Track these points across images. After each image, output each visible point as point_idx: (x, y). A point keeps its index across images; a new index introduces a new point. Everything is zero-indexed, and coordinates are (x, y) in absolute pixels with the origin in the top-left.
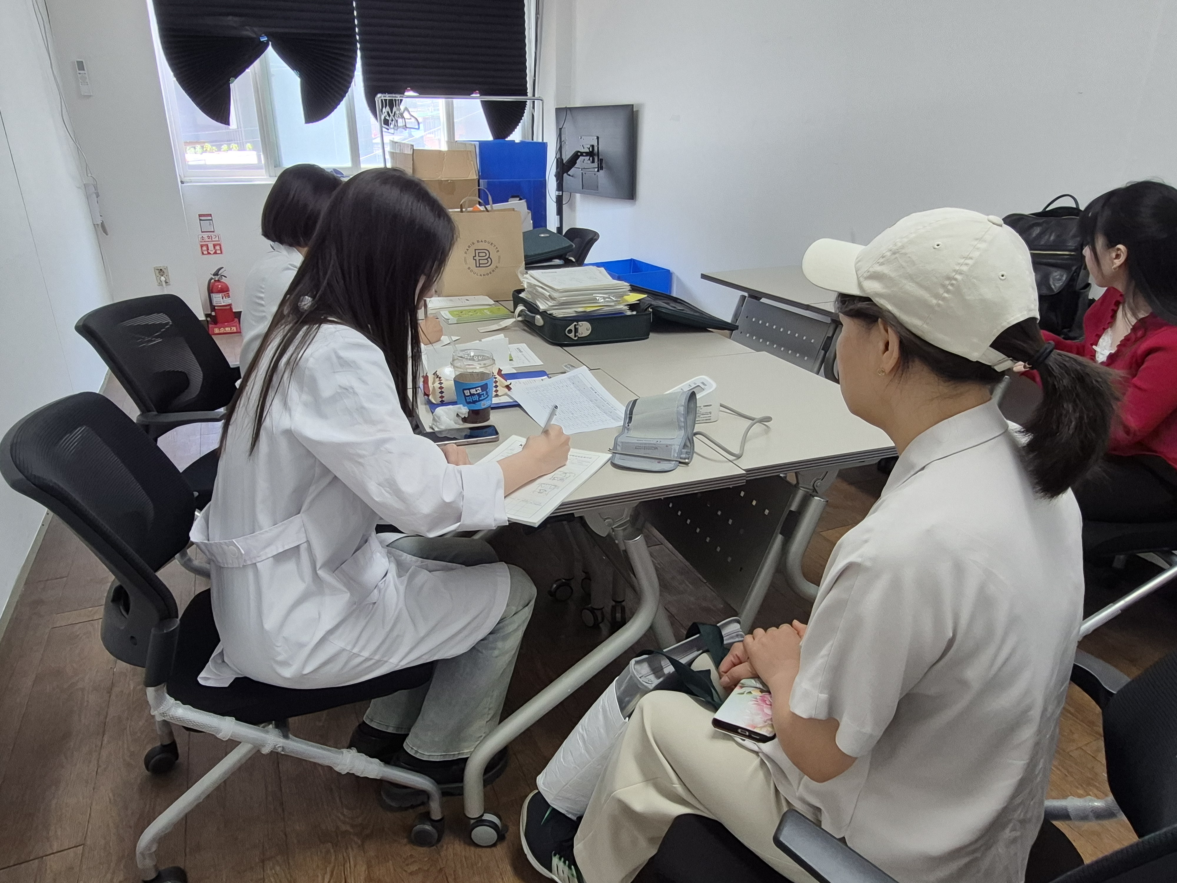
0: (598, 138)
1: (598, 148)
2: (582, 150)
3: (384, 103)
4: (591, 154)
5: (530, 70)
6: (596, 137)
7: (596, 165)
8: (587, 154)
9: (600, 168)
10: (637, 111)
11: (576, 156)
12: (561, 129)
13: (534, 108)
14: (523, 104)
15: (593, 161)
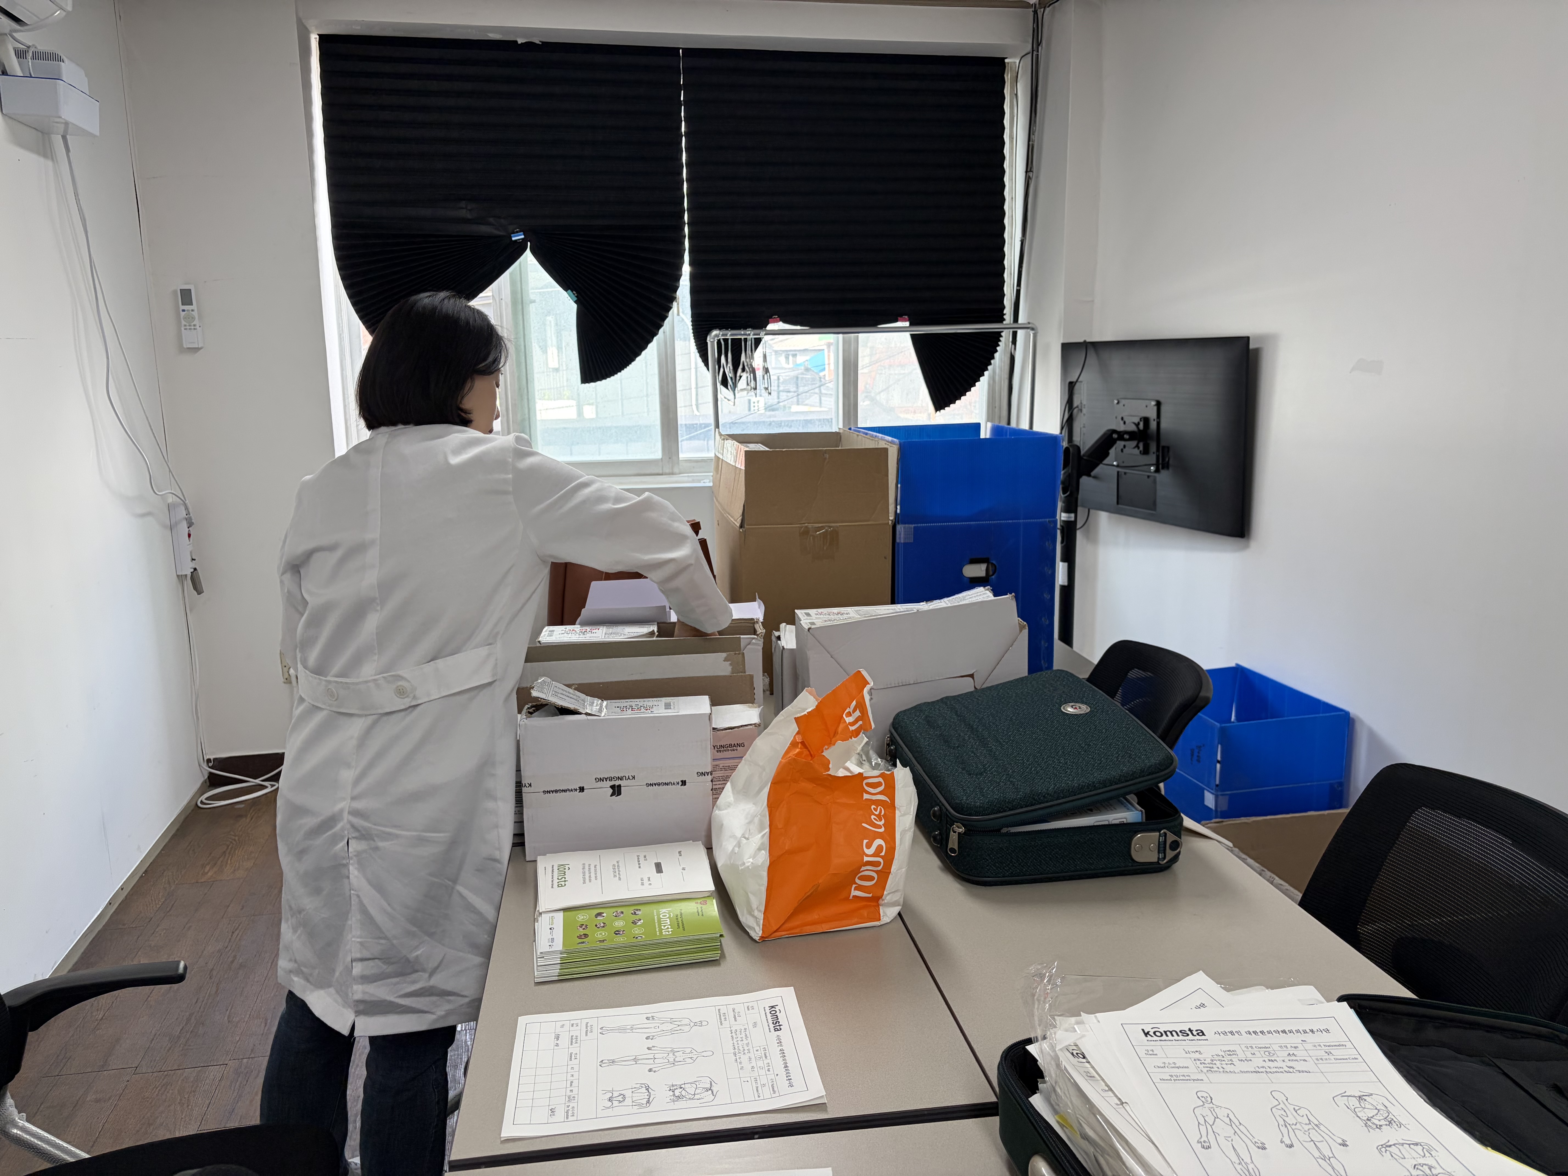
0: (1159, 404)
1: (1158, 424)
2: (1121, 428)
3: (724, 346)
4: (1143, 436)
6: (1153, 403)
7: (1152, 458)
8: (1132, 436)
9: (1162, 464)
10: (1257, 351)
11: (1109, 440)
12: (1072, 385)
13: (1015, 343)
15: (1146, 452)
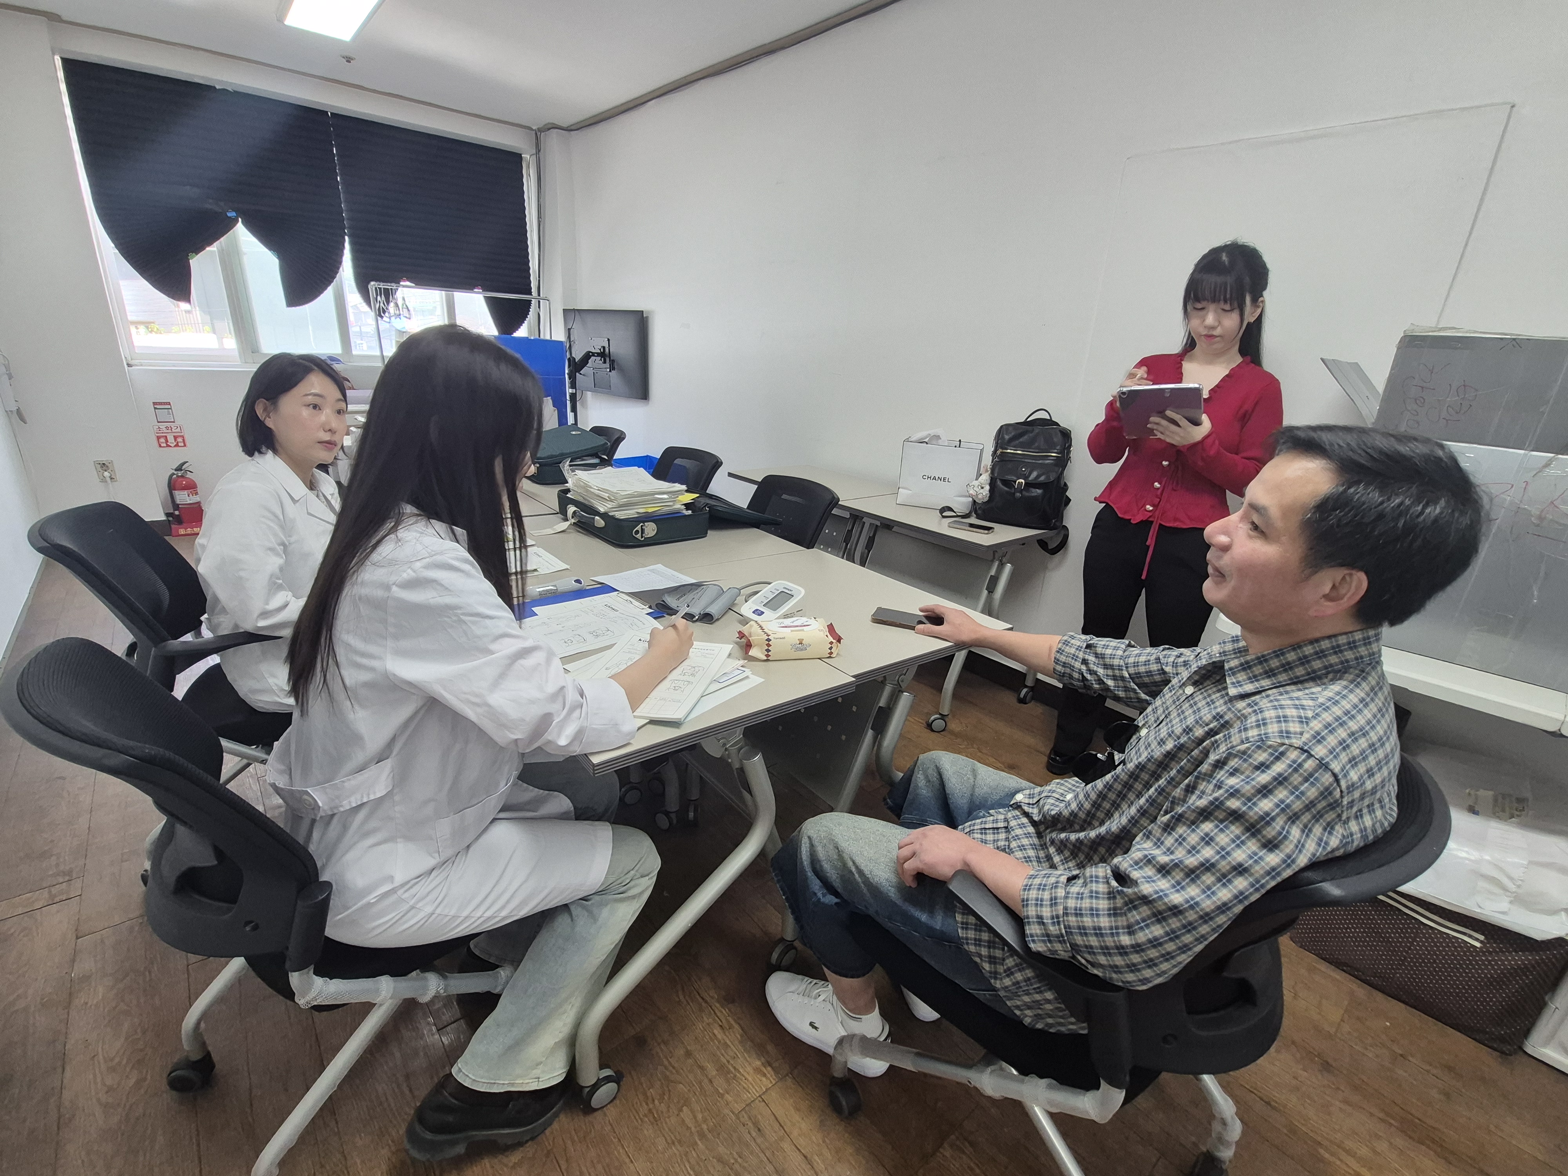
0: (609, 340)
1: (609, 350)
2: (594, 351)
3: (378, 291)
4: (603, 354)
5: (534, 271)
6: (606, 339)
7: (607, 365)
8: (598, 355)
9: (612, 368)
10: (647, 317)
11: (588, 356)
12: (569, 330)
13: (539, 307)
14: (528, 303)
15: (605, 362)
